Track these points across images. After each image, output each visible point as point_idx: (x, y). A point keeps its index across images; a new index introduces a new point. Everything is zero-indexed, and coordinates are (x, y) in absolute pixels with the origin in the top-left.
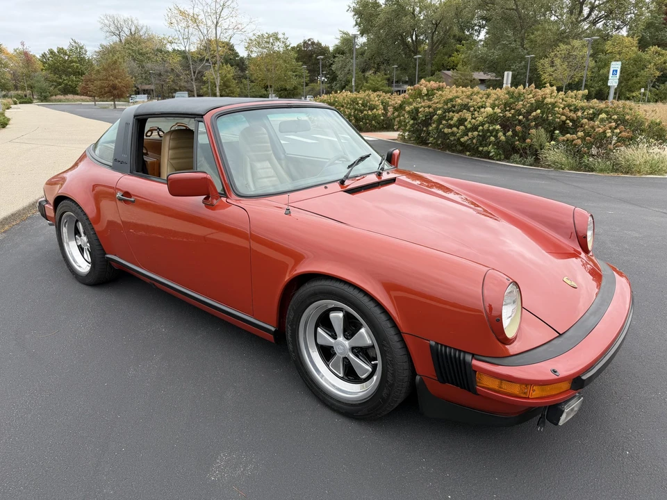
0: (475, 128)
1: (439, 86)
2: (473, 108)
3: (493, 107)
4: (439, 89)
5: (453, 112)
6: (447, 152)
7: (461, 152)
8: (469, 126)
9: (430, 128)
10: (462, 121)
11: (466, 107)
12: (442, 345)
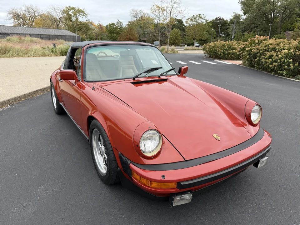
0: (276, 61)
1: (265, 38)
2: (278, 50)
3: (289, 49)
4: (265, 40)
5: (268, 51)
6: (264, 72)
7: (271, 72)
8: (274, 60)
9: (256, 60)
10: (271, 57)
11: (274, 49)
12: (124, 156)
